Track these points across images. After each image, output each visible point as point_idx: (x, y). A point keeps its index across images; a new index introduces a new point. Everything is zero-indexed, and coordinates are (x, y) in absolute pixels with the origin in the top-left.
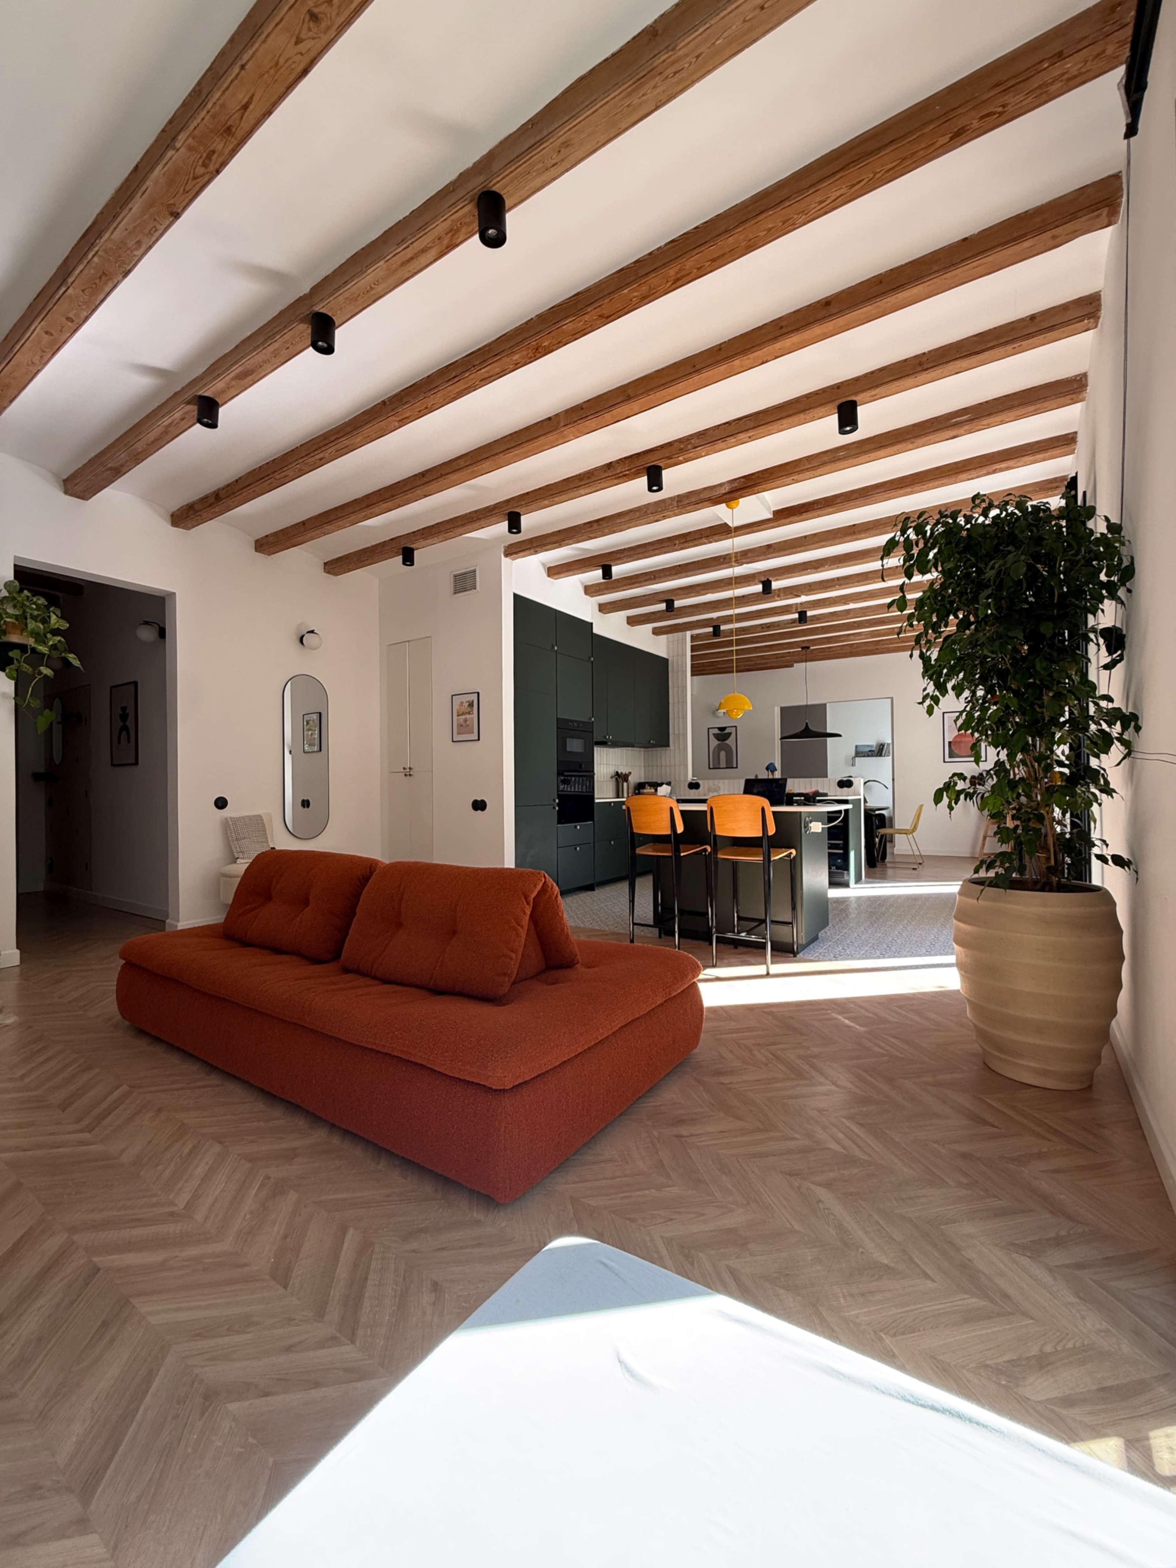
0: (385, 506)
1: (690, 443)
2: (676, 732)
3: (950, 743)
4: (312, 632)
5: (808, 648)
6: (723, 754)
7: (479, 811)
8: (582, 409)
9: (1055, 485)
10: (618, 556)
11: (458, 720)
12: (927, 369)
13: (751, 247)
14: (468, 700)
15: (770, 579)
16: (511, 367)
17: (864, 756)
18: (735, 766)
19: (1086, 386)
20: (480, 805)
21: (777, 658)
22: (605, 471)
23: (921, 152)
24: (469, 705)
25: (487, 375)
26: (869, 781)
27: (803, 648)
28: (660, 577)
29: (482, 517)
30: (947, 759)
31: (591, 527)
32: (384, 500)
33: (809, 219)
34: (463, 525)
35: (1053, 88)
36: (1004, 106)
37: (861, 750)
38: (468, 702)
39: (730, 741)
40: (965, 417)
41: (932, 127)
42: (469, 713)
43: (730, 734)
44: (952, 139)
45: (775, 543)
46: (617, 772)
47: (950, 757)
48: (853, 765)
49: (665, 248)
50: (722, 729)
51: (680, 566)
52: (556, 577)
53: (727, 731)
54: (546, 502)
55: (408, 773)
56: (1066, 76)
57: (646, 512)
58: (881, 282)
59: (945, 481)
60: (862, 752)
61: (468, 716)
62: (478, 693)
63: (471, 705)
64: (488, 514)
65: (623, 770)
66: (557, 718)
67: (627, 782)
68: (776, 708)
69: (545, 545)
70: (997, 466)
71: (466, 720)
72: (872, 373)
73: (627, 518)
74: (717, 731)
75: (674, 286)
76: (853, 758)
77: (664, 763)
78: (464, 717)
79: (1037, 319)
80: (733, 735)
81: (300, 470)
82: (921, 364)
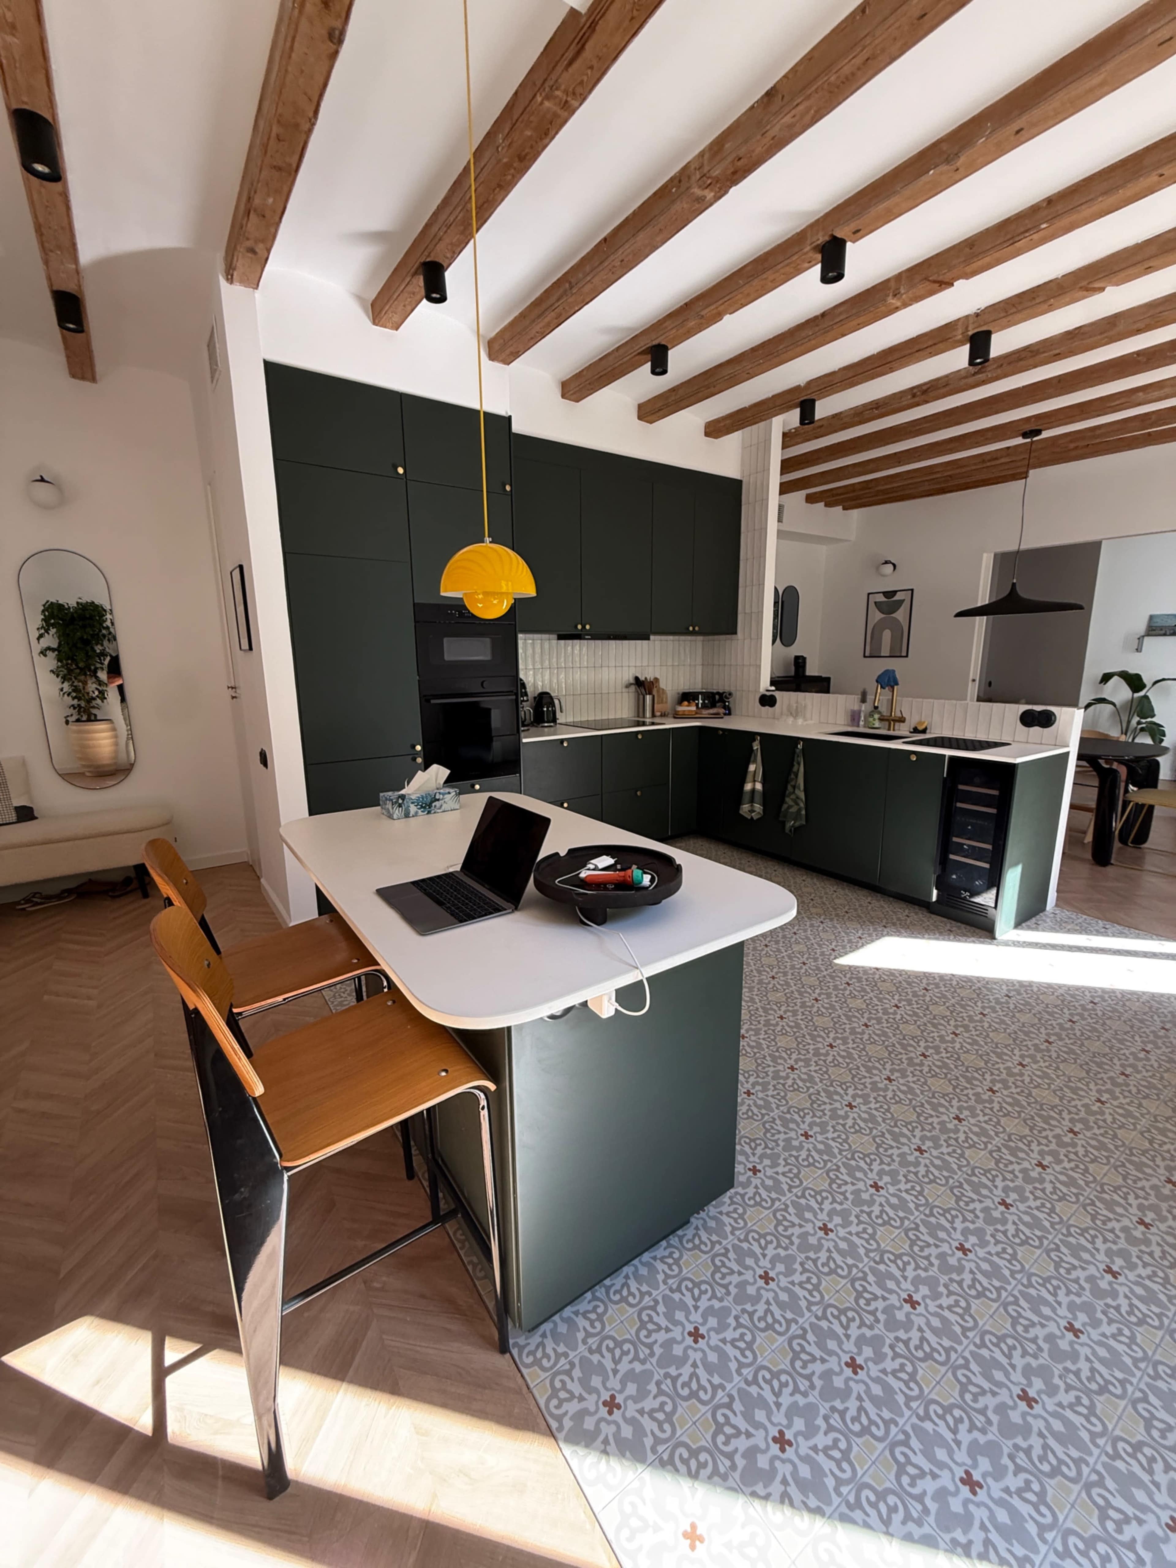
6: (887, 635)
15: (839, 234)
17: (1165, 635)
18: (904, 654)
26: (1164, 680)
39: (900, 615)
43: (901, 602)
46: (637, 678)
48: (1139, 650)
50: (889, 594)
51: (605, 239)
53: (896, 598)
60: (1161, 628)
65: (647, 674)
66: (414, 604)
67: (650, 693)
68: (985, 555)
74: (881, 598)
76: (1141, 639)
80: (907, 604)
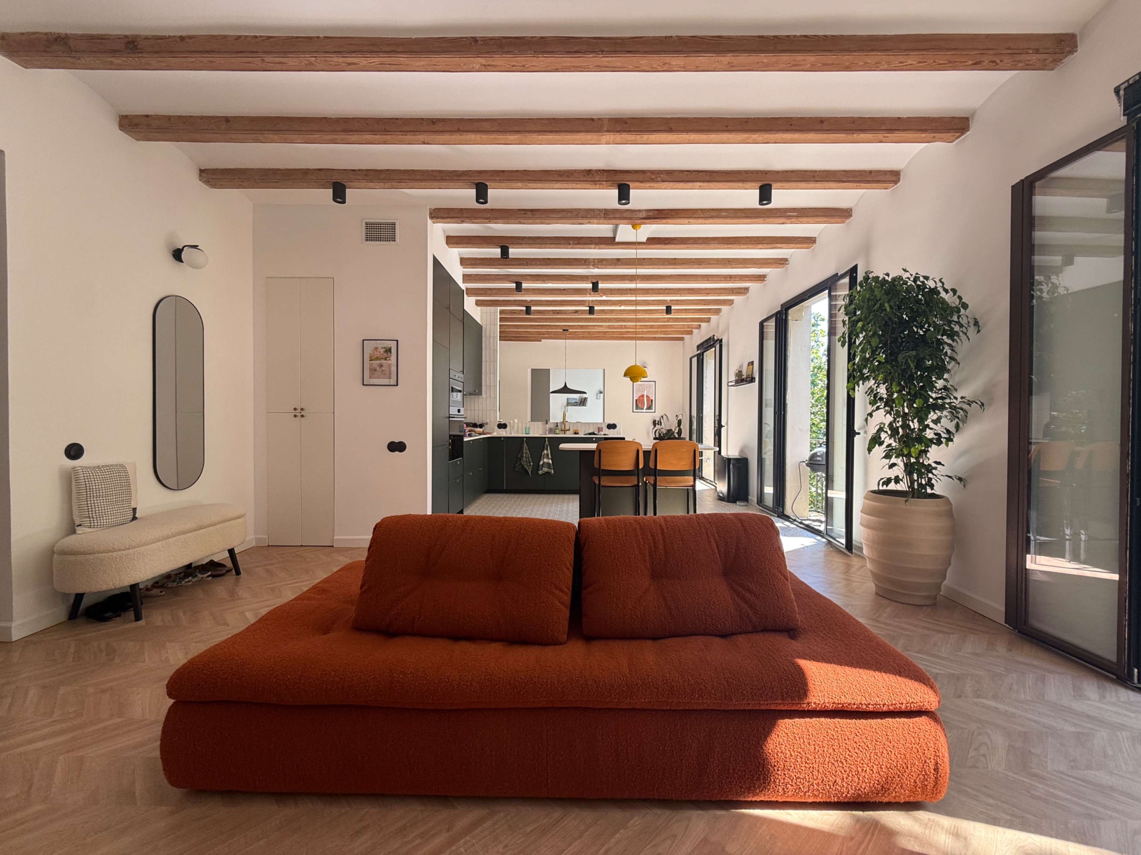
0: (368, 137)
1: (660, 177)
2: (488, 384)
3: (636, 400)
4: (195, 247)
5: (567, 330)
7: (397, 453)
8: (626, 123)
9: (782, 262)
10: (519, 241)
11: (371, 364)
12: (817, 181)
13: (848, 69)
14: (385, 346)
16: (630, 67)
19: (851, 216)
20: (397, 447)
21: (540, 334)
22: (584, 175)
23: (958, 63)
24: (386, 351)
25: (607, 64)
27: (564, 330)
28: (532, 265)
29: (447, 178)
30: (635, 410)
31: (525, 214)
32: (373, 132)
33: (888, 68)
34: (422, 180)
35: (1020, 65)
36: (1001, 61)
37: (570, 401)
38: (384, 348)
40: (795, 214)
41: (975, 52)
42: (386, 359)
44: (973, 64)
45: (623, 259)
47: (636, 409)
49: (799, 39)
52: (451, 246)
54: (520, 184)
55: (299, 413)
56: (1028, 62)
57: (577, 215)
58: (854, 123)
59: (750, 246)
61: (383, 361)
62: (397, 341)
63: (388, 350)
64: (455, 178)
69: (476, 218)
70: (778, 245)
71: (381, 366)
72: (787, 171)
73: (560, 215)
75: (789, 68)
77: (476, 408)
78: (378, 362)
79: (873, 174)
81: (311, 64)
82: (814, 177)
